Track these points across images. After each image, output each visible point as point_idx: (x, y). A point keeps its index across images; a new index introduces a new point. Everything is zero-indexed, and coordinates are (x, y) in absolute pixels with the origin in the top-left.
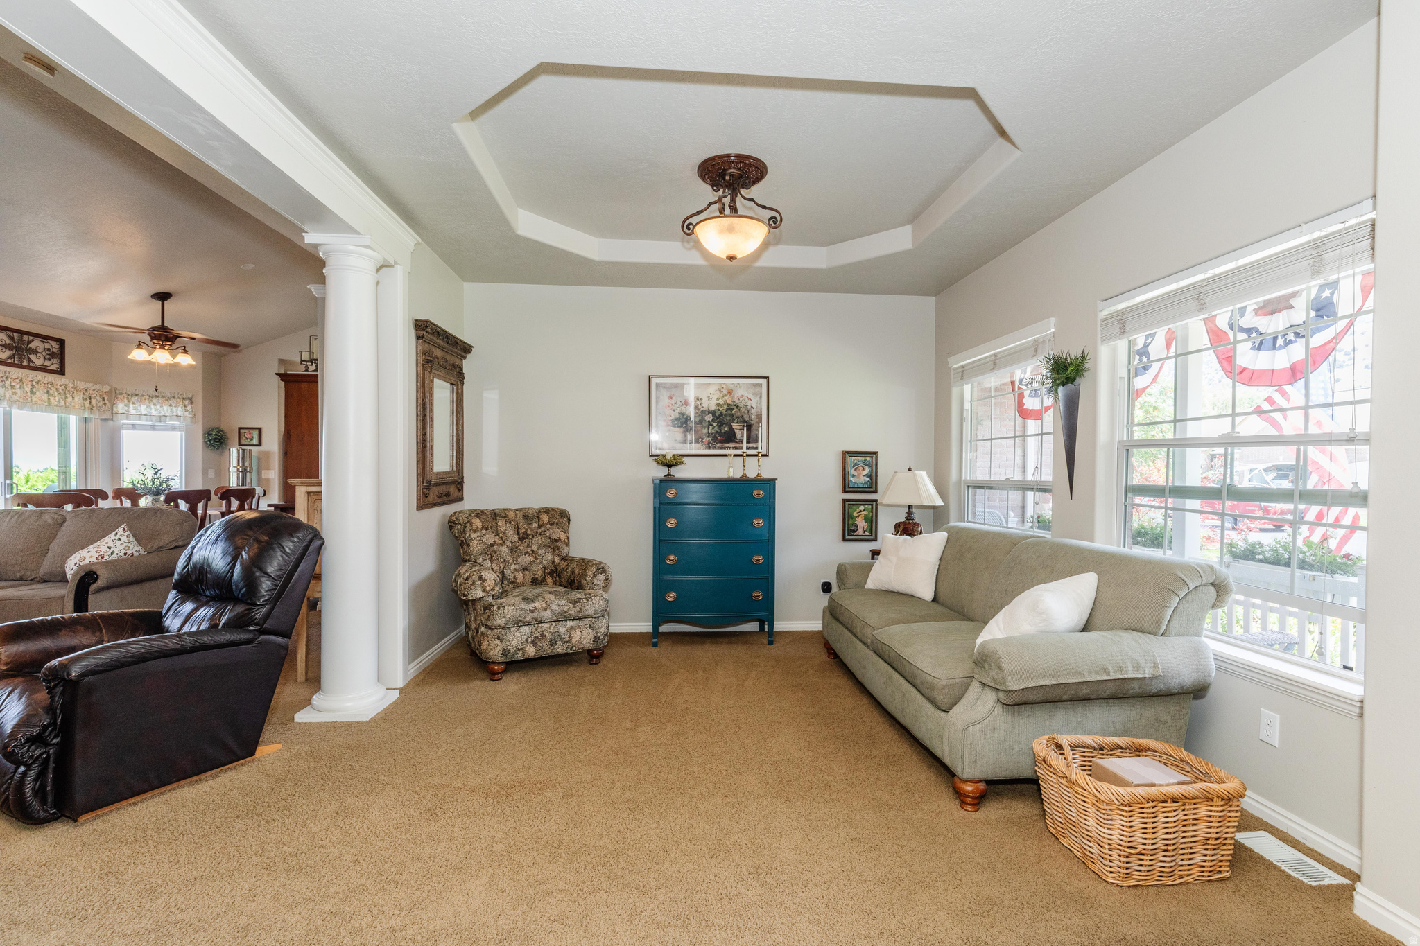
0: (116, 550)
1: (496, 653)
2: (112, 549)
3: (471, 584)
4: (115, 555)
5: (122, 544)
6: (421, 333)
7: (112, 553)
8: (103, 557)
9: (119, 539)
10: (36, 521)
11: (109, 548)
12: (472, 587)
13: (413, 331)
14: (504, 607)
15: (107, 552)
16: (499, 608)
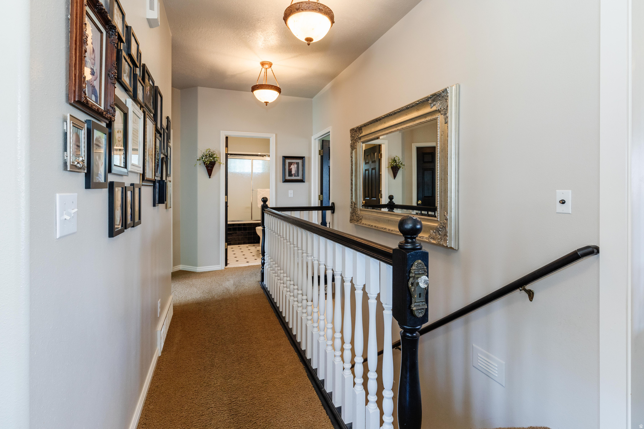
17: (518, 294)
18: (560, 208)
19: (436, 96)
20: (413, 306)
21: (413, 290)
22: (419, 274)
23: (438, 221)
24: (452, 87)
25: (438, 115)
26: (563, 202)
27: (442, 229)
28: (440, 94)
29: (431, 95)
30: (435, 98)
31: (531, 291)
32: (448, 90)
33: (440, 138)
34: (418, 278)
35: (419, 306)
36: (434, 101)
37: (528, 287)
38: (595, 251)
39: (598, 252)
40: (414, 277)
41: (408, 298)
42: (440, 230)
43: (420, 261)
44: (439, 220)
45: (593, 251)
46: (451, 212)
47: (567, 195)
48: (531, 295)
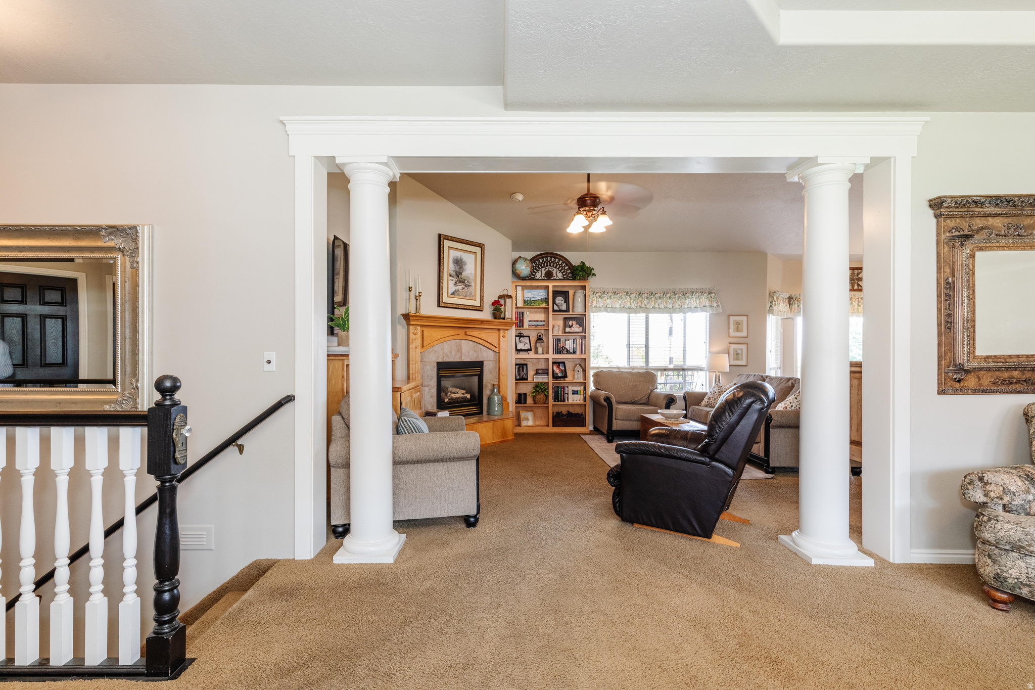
0: (794, 405)
1: (987, 572)
2: (792, 404)
3: (968, 483)
4: (793, 408)
5: (798, 402)
6: (938, 212)
7: (792, 406)
8: (786, 408)
9: (796, 398)
10: (785, 384)
11: (791, 403)
12: (969, 486)
13: (931, 212)
14: (998, 521)
15: (789, 405)
16: (989, 520)
17: (232, 450)
18: (267, 367)
19: (115, 229)
20: (177, 454)
21: (177, 440)
22: (182, 426)
23: (118, 392)
24: (143, 225)
25: (117, 254)
26: (269, 362)
27: (127, 401)
28: (125, 230)
29: (106, 226)
30: (114, 231)
31: (242, 445)
32: (138, 229)
33: (121, 285)
34: (181, 429)
35: (182, 454)
36: (110, 234)
37: (239, 442)
38: (293, 398)
39: (294, 399)
40: (178, 429)
41: (172, 449)
42: (123, 403)
43: (182, 415)
44: (119, 390)
45: (290, 399)
46: (143, 378)
47: (272, 356)
48: (241, 449)
